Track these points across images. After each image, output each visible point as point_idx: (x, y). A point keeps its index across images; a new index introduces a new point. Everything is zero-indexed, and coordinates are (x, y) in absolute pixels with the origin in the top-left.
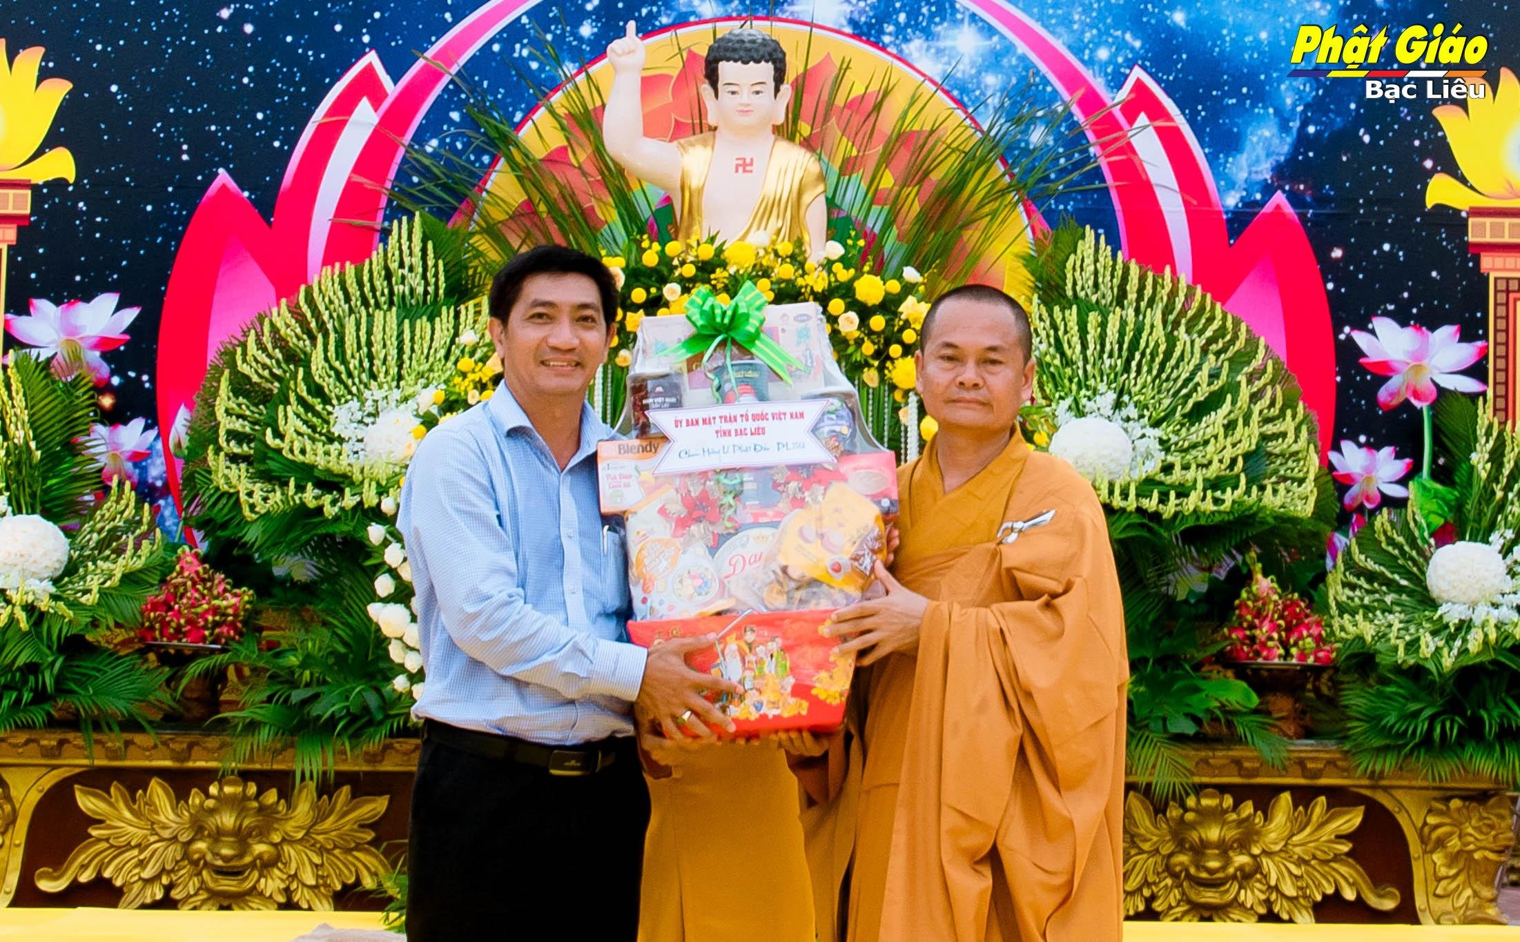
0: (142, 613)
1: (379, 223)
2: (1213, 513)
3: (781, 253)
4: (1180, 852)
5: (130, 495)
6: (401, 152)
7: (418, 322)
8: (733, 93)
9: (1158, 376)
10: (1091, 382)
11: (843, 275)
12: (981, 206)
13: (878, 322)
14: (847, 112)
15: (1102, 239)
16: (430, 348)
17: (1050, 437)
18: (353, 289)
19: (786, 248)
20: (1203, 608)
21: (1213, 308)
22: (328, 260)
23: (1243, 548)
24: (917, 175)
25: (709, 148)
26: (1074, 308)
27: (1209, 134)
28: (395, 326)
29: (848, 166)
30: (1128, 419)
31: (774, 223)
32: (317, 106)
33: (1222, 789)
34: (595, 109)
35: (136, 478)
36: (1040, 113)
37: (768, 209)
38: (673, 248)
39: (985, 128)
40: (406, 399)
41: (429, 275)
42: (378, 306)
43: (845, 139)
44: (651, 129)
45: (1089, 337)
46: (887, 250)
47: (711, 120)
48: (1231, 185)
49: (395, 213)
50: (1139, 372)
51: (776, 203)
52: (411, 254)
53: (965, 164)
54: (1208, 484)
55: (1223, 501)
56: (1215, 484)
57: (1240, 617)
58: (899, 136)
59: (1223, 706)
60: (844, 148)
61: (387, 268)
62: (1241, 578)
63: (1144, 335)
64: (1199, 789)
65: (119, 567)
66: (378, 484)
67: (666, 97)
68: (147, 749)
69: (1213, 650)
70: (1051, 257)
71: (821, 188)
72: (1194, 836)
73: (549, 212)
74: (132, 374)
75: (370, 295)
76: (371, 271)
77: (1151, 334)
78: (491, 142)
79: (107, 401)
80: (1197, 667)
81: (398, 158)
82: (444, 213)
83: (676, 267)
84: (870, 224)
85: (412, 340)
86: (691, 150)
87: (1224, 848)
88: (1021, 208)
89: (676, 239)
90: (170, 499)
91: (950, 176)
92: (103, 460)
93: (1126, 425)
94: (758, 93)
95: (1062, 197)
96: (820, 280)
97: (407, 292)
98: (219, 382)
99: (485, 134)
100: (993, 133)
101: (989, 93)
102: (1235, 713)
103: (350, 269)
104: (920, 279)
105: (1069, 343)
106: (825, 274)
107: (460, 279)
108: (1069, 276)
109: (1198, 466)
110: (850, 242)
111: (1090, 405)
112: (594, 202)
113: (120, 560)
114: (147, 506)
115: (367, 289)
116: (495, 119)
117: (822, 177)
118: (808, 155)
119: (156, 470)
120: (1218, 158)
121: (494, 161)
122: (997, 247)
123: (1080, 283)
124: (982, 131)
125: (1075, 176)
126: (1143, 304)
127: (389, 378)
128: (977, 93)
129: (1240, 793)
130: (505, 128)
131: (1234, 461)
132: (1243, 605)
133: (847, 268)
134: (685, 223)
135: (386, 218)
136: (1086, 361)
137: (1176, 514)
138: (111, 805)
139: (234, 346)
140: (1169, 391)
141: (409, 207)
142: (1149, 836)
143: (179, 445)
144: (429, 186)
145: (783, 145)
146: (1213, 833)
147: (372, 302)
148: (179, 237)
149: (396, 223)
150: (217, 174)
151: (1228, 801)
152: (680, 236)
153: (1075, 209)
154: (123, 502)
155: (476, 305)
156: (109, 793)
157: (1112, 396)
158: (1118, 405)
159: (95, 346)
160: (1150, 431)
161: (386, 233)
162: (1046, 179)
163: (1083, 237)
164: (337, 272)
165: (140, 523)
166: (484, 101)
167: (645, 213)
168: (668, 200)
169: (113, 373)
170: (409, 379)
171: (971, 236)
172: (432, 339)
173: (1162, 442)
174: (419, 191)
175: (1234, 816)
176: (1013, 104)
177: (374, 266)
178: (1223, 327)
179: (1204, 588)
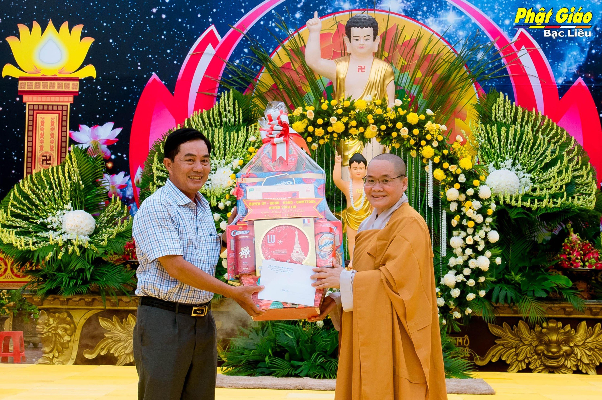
0: (124, 249)
1: (216, 94)
2: (553, 208)
3: (377, 104)
4: (540, 345)
5: (119, 202)
6: (224, 65)
7: (232, 133)
8: (357, 40)
9: (530, 152)
10: (503, 155)
11: (402, 112)
12: (456, 85)
13: (416, 131)
14: (403, 48)
15: (507, 97)
16: (237, 143)
17: (486, 178)
18: (206, 120)
19: (379, 102)
20: (549, 246)
21: (553, 125)
22: (196, 108)
23: (565, 222)
24: (431, 72)
25: (347, 63)
26: (496, 125)
27: (551, 54)
28: (223, 135)
29: (403, 69)
30: (518, 170)
31: (374, 92)
32: (191, 47)
33: (558, 320)
34: (301, 47)
35: (121, 195)
36: (481, 47)
37: (371, 86)
38: (334, 102)
39: (459, 53)
40: (227, 164)
41: (236, 114)
42: (216, 126)
43: (402, 58)
44: (324, 54)
45: (502, 137)
46: (419, 102)
47: (348, 51)
48: (560, 75)
49: (222, 89)
50: (522, 151)
51: (374, 84)
52: (229, 106)
53: (450, 68)
54: (551, 196)
55: (557, 203)
56: (553, 196)
57: (564, 250)
58: (424, 56)
59: (558, 286)
60: (402, 61)
61: (219, 112)
62: (565, 234)
63: (524, 136)
64: (548, 320)
65: (115, 231)
66: (217, 197)
67: (330, 42)
68: (127, 303)
69: (554, 263)
70: (486, 104)
71: (392, 78)
72: (546, 338)
73: (283, 89)
74: (120, 154)
75: (213, 122)
76: (213, 113)
77: (527, 135)
78: (260, 60)
79: (110, 165)
80: (547, 270)
81: (223, 68)
82: (242, 89)
83: (335, 110)
84: (412, 92)
85: (230, 140)
86: (340, 63)
87: (558, 344)
88: (473, 85)
89: (334, 99)
90: (135, 204)
91: (445, 72)
92: (108, 188)
93: (517, 172)
94: (367, 40)
95: (491, 81)
96: (393, 115)
97: (227, 121)
98: (154, 157)
99: (258, 58)
100: (462, 55)
101: (460, 39)
102: (562, 289)
103: (205, 112)
104: (433, 114)
105: (493, 139)
106: (394, 112)
107: (249, 116)
108: (493, 112)
109: (547, 189)
110: (405, 99)
111: (502, 164)
112: (301, 84)
113: (116, 228)
114: (126, 206)
115: (212, 120)
116: (262, 51)
117: (393, 74)
118: (387, 65)
119: (129, 192)
120: (554, 63)
121: (262, 68)
122: (464, 101)
123: (498, 115)
124: (457, 54)
125: (496, 71)
126: (524, 124)
127: (221, 155)
128: (456, 39)
129: (565, 322)
130: (266, 55)
131: (561, 187)
132: (566, 245)
133: (403, 110)
134: (338, 93)
135: (219, 91)
136: (500, 146)
137: (538, 208)
138: (113, 325)
139: (160, 143)
140: (534, 158)
141: (228, 87)
142: (527, 338)
143: (138, 182)
144: (236, 79)
145: (377, 61)
146: (554, 337)
147: (214, 125)
148: (137, 100)
149: (223, 93)
150: (152, 75)
151: (560, 324)
152: (336, 98)
153: (496, 85)
154: (117, 205)
155: (255, 126)
156: (112, 320)
157: (511, 161)
158: (514, 164)
159: (104, 144)
160: (526, 175)
161: (219, 97)
162: (484, 73)
163: (499, 96)
164: (200, 113)
165: (123, 213)
166: (257, 44)
167: (322, 89)
168: (331, 83)
169: (112, 154)
170: (229, 156)
171: (454, 96)
172: (237, 140)
173: (531, 179)
174: (232, 81)
175: (562, 331)
176: (471, 43)
177: (214, 111)
178: (557, 133)
179: (549, 238)
